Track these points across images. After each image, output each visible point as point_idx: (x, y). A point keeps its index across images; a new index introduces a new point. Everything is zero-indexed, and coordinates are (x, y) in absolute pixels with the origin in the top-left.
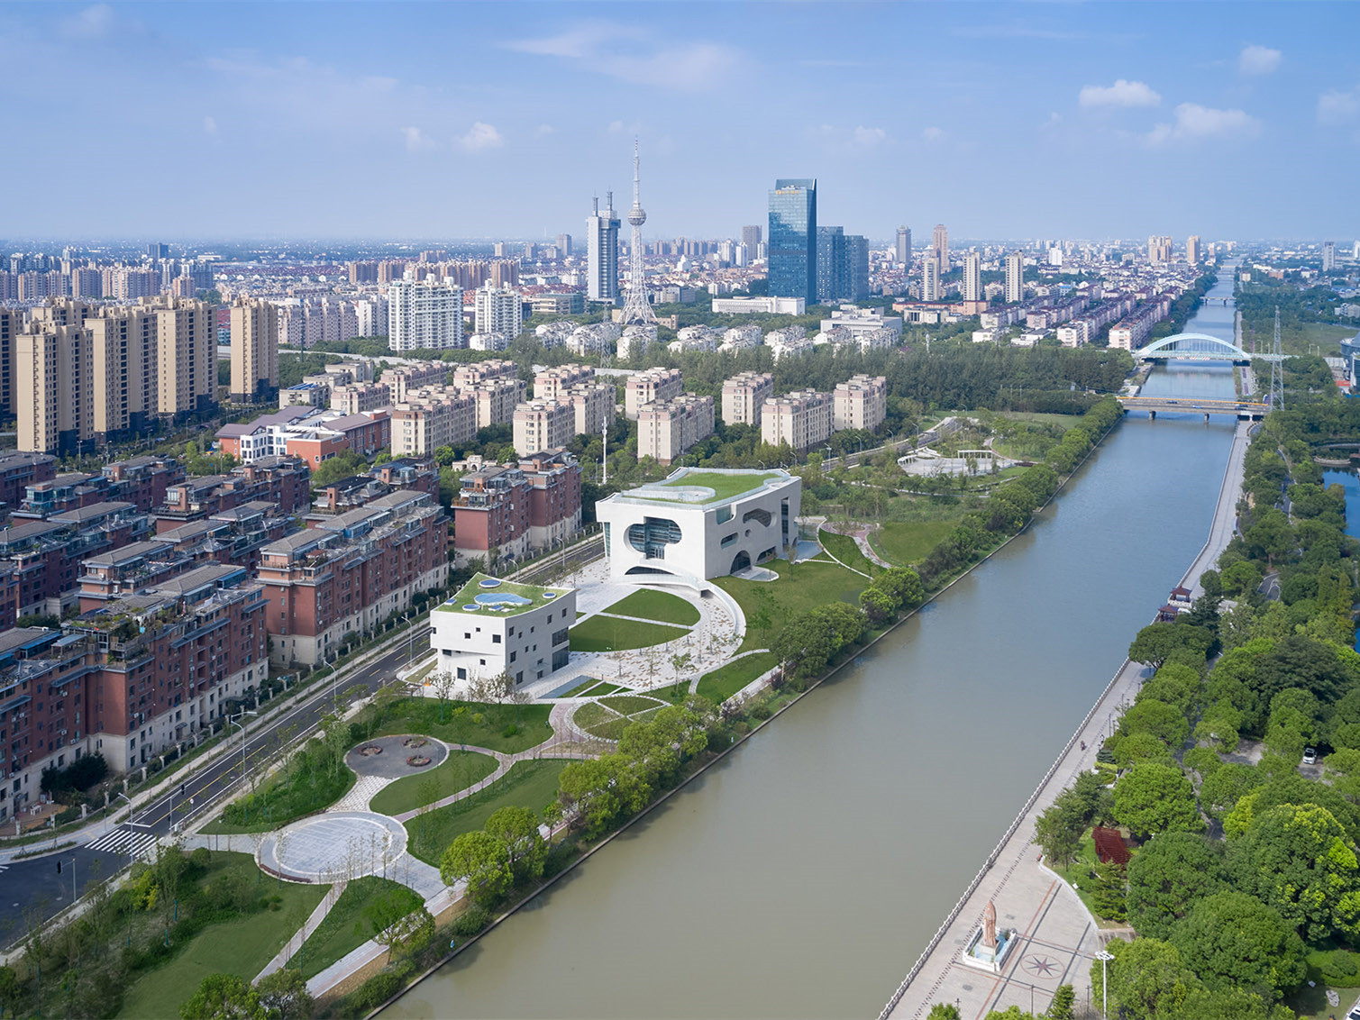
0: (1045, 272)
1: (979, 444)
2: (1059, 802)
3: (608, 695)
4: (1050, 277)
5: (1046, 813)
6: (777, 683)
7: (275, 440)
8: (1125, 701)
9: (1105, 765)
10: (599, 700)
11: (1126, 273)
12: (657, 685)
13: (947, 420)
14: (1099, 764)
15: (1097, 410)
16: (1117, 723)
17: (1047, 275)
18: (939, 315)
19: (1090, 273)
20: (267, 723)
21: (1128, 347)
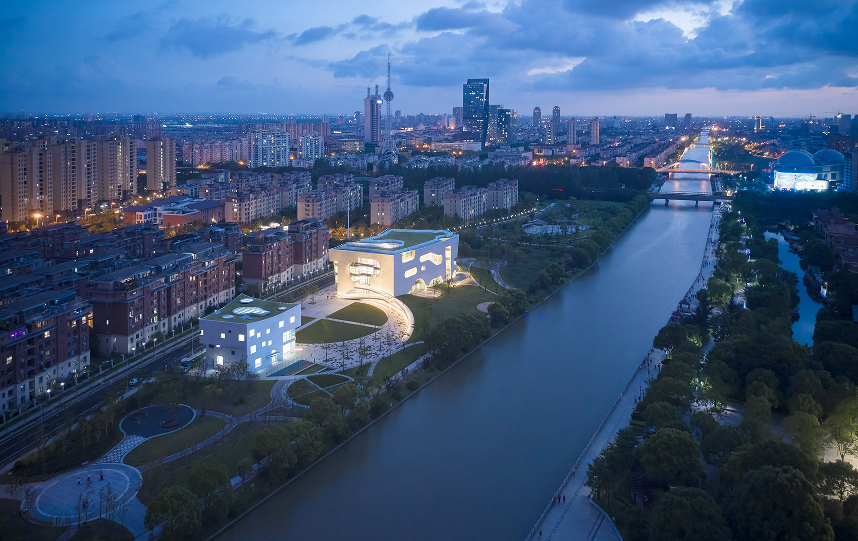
0: (610, 131)
1: (569, 217)
2: (604, 453)
3: (315, 374)
4: (613, 133)
5: (595, 461)
6: (426, 365)
7: (158, 215)
8: (651, 377)
9: (637, 422)
10: (308, 378)
11: (653, 132)
12: (349, 366)
13: (553, 205)
14: (633, 421)
15: (636, 199)
16: (645, 392)
17: (612, 132)
18: (553, 151)
19: (634, 132)
20: (79, 396)
21: (653, 167)
